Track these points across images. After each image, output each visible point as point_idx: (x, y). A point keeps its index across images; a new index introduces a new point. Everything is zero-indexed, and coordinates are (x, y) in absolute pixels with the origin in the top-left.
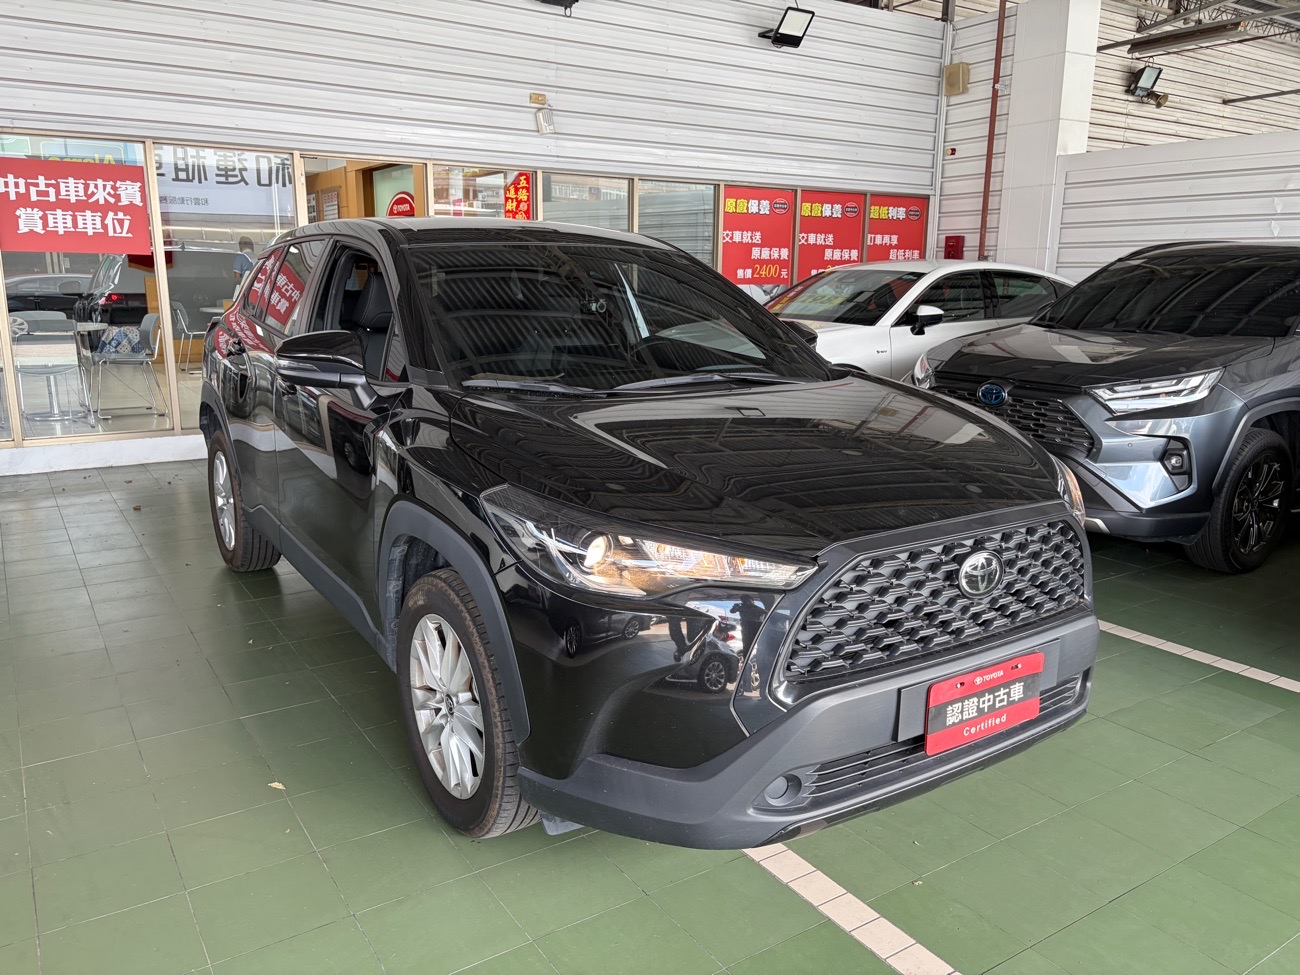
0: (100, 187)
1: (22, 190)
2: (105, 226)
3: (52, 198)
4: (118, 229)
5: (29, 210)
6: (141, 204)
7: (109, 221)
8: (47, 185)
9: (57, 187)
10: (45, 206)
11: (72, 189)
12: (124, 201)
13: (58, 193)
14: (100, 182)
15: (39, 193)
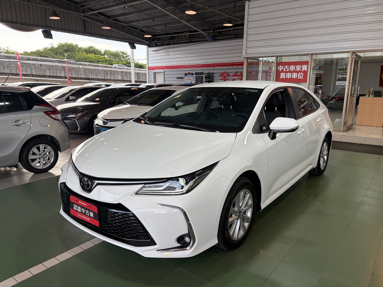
0: (298, 67)
1: (282, 69)
2: (298, 76)
3: (288, 70)
4: (300, 77)
5: (283, 73)
6: (307, 70)
7: (299, 75)
8: (287, 67)
9: (289, 68)
10: (286, 72)
11: (292, 68)
12: (303, 70)
13: (289, 69)
14: (298, 66)
15: (286, 69)
